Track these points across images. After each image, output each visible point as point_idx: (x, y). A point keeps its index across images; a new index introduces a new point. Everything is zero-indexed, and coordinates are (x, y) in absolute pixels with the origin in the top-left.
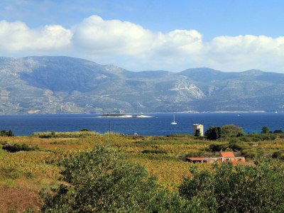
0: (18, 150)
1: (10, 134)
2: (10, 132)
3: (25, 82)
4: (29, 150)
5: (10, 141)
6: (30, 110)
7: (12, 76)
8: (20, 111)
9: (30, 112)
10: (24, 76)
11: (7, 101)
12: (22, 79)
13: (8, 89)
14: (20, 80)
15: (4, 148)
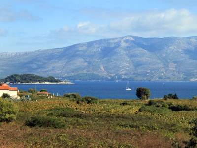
0: (181, 110)
1: (175, 97)
2: (175, 95)
3: (188, 56)
4: (189, 110)
5: (175, 102)
6: (191, 78)
7: (178, 51)
8: (184, 79)
9: (192, 80)
10: (187, 51)
11: (174, 71)
12: (186, 54)
13: (175, 62)
14: (184, 55)
15: (169, 108)
